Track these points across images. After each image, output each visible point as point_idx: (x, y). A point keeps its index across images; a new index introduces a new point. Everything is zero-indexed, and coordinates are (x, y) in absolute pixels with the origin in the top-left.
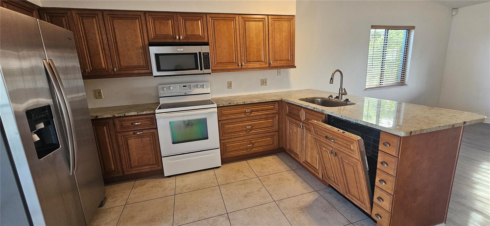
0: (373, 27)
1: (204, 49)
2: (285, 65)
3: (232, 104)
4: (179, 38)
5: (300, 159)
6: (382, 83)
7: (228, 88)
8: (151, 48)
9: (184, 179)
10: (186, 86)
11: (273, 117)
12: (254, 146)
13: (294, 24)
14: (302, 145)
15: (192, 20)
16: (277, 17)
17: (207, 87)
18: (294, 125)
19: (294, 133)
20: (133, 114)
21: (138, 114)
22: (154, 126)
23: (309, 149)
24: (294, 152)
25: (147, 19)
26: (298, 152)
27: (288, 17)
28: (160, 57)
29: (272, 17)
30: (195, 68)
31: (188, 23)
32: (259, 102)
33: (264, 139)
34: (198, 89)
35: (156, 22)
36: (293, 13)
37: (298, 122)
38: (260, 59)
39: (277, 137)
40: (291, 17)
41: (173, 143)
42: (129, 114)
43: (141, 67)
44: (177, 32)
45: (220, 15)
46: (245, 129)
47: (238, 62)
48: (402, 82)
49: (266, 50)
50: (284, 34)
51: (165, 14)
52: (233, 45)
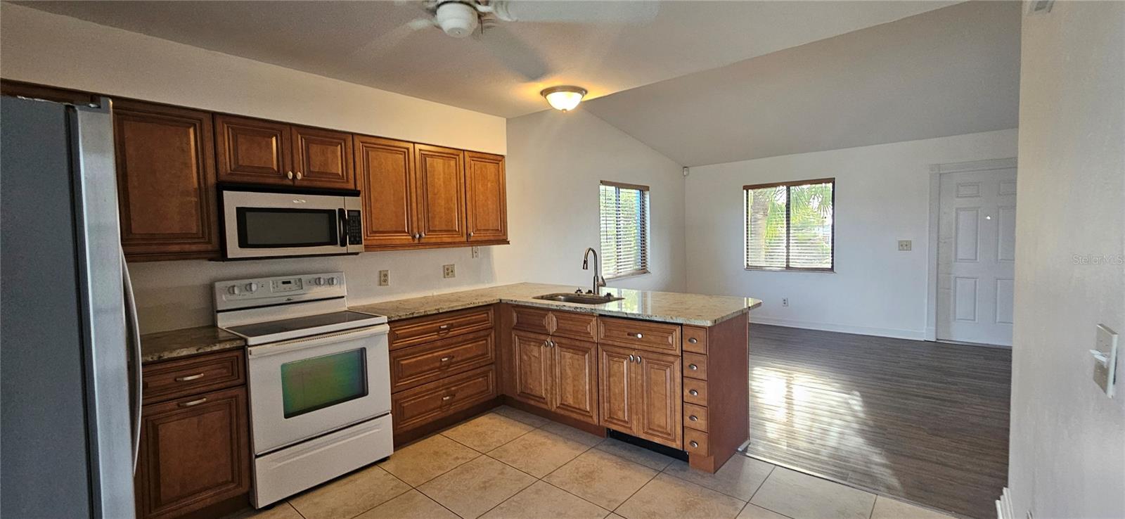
0: (602, 182)
1: (351, 204)
2: (492, 238)
3: (415, 315)
4: (295, 176)
5: (549, 404)
6: (620, 271)
7: (380, 285)
8: (227, 195)
9: (316, 500)
10: (289, 282)
11: (485, 336)
12: (456, 398)
13: (503, 170)
14: (553, 376)
15: (322, 143)
16: (478, 155)
17: (340, 283)
18: (532, 343)
19: (533, 358)
20: (185, 352)
21: (200, 351)
22: (239, 378)
23: (569, 381)
24: (534, 396)
25: (219, 129)
26: (543, 392)
27: (495, 157)
28: (248, 214)
29: (471, 154)
30: (329, 241)
31: (315, 149)
32: (464, 307)
33: (472, 382)
34: (319, 288)
35: (241, 140)
36: (502, 150)
37: (543, 337)
38: (452, 227)
39: (494, 373)
40: (499, 158)
41: (287, 416)
42: (175, 355)
43: (189, 236)
44: (288, 161)
45: (380, 139)
46: (438, 364)
47: (412, 231)
48: (643, 270)
49: (461, 210)
50: (489, 185)
51: (261, 124)
52: (403, 199)
